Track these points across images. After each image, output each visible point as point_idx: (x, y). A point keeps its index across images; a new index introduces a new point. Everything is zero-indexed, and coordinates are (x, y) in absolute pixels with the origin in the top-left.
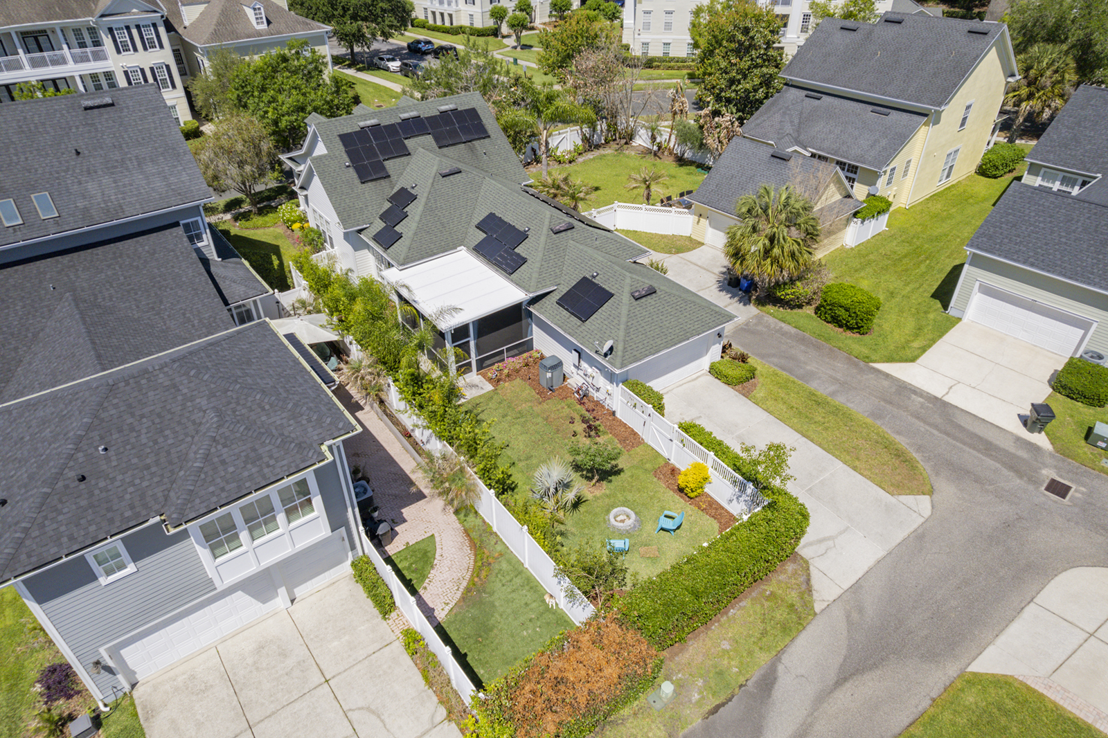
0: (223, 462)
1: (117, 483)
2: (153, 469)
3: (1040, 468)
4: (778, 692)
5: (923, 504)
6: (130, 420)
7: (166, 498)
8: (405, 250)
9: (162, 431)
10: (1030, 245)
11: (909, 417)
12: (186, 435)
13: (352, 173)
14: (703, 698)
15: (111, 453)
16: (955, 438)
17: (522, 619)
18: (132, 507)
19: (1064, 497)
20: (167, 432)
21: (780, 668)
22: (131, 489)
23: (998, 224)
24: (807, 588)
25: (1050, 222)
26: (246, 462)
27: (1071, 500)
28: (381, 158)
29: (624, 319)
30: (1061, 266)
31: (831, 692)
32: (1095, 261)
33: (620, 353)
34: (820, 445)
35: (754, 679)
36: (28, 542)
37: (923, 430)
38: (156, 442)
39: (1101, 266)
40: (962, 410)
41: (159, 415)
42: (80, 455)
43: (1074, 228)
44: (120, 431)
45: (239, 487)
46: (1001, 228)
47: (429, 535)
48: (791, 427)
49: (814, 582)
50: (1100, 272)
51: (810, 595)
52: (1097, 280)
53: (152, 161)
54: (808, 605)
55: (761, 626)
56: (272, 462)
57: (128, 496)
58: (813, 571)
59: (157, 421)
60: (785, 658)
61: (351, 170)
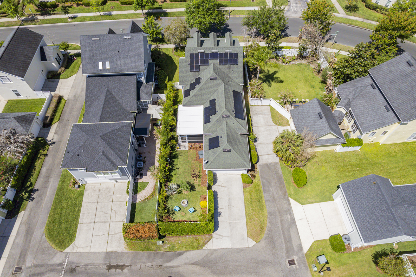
0: (99, 163)
1: (83, 158)
2: (89, 158)
3: (295, 255)
4: (180, 257)
5: (252, 243)
6: (89, 147)
7: (89, 165)
8: (187, 100)
9: (93, 151)
10: (355, 197)
11: (279, 220)
12: (97, 154)
13: (189, 67)
14: (167, 248)
15: (84, 152)
16: (284, 234)
17: (150, 211)
18: (83, 164)
19: (290, 265)
20: (94, 152)
21: (185, 253)
22: (84, 161)
23: (355, 184)
24: (206, 243)
25: (367, 195)
26: (103, 165)
27: (290, 267)
28: (199, 64)
29: (216, 156)
30: (356, 210)
31: (189, 264)
32: (365, 216)
33: (208, 165)
34: (246, 213)
35: (179, 252)
36: (68, 163)
37: (278, 225)
38: (91, 153)
39: (364, 219)
40: (297, 227)
41: (94, 148)
42: (79, 150)
43: (371, 202)
44: (87, 148)
45: (100, 169)
46: (354, 186)
47: (148, 182)
48: (245, 204)
49: (209, 243)
50: (362, 220)
51: (205, 245)
52: (359, 222)
53: (134, 57)
54: (202, 246)
55: (189, 243)
56: (107, 167)
57: (83, 162)
58: (211, 240)
59: (93, 149)
60: (188, 252)
61: (189, 66)
